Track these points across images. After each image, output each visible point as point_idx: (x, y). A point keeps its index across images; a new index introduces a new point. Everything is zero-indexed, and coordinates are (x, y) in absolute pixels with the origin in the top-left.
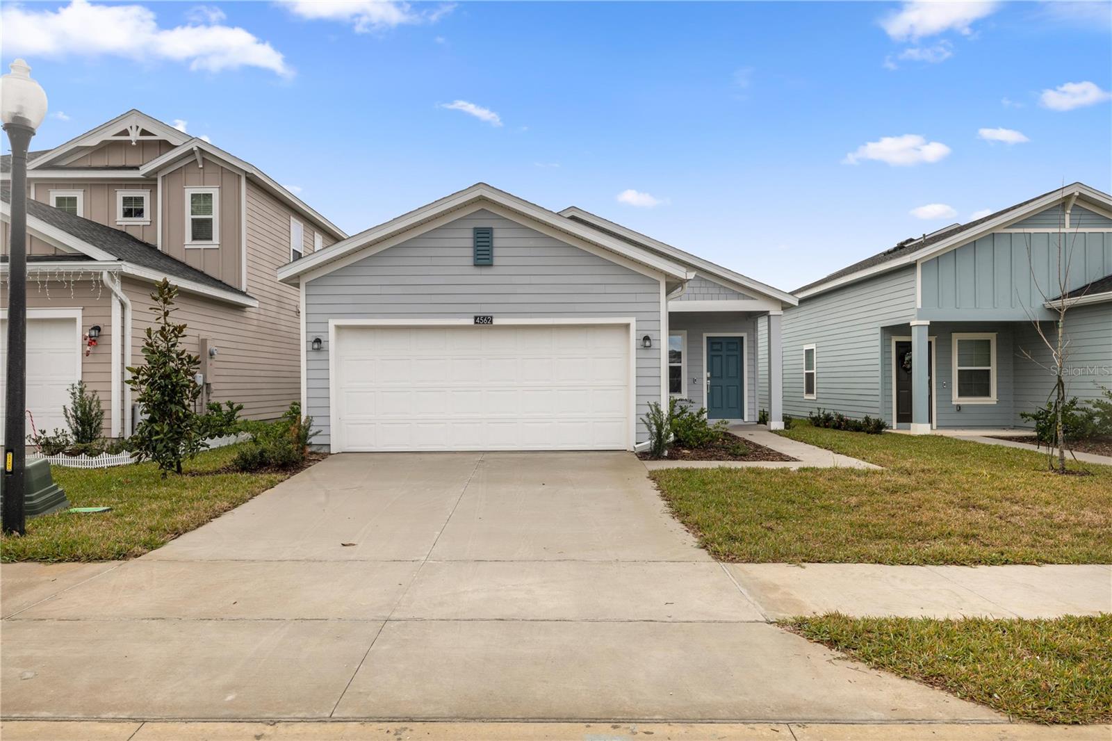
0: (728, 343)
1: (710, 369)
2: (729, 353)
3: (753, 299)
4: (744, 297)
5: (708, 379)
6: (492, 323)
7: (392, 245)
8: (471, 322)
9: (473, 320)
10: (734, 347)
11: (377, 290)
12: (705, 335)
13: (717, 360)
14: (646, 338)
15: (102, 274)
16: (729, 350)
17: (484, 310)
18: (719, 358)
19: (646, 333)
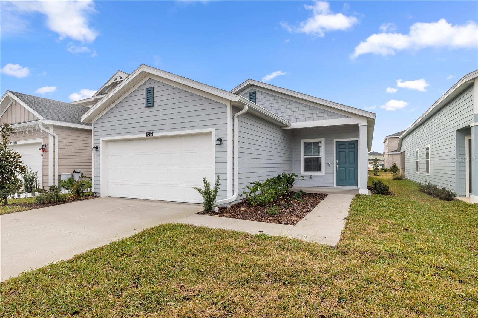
0: (349, 144)
1: (338, 158)
2: (350, 150)
3: (348, 117)
4: (343, 116)
5: (337, 164)
6: (152, 136)
7: (118, 102)
8: (144, 135)
9: (146, 134)
10: (353, 146)
11: (114, 123)
12: (335, 140)
13: (342, 154)
14: (220, 140)
15: (39, 124)
16: (349, 148)
17: (149, 129)
18: (344, 153)
19: (220, 137)
